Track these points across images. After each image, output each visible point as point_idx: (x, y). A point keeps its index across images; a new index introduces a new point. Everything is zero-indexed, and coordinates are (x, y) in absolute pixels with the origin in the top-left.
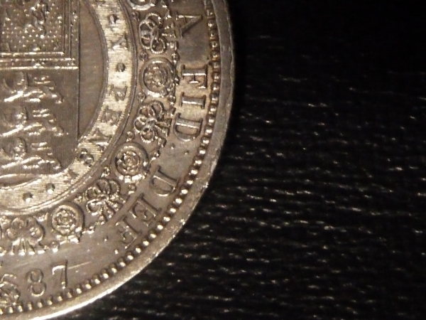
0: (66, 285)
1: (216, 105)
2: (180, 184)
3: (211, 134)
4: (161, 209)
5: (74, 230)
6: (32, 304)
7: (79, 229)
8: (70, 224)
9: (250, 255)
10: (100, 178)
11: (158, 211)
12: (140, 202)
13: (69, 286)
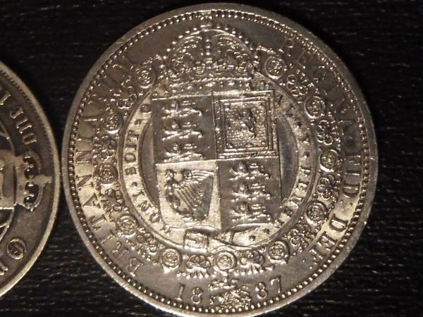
0: (281, 290)
1: (367, 175)
2: (348, 224)
3: (365, 193)
4: (337, 240)
5: (283, 257)
6: (260, 303)
7: (286, 256)
8: (281, 253)
9: (391, 262)
10: (298, 223)
11: (335, 241)
12: (324, 237)
13: (283, 291)
